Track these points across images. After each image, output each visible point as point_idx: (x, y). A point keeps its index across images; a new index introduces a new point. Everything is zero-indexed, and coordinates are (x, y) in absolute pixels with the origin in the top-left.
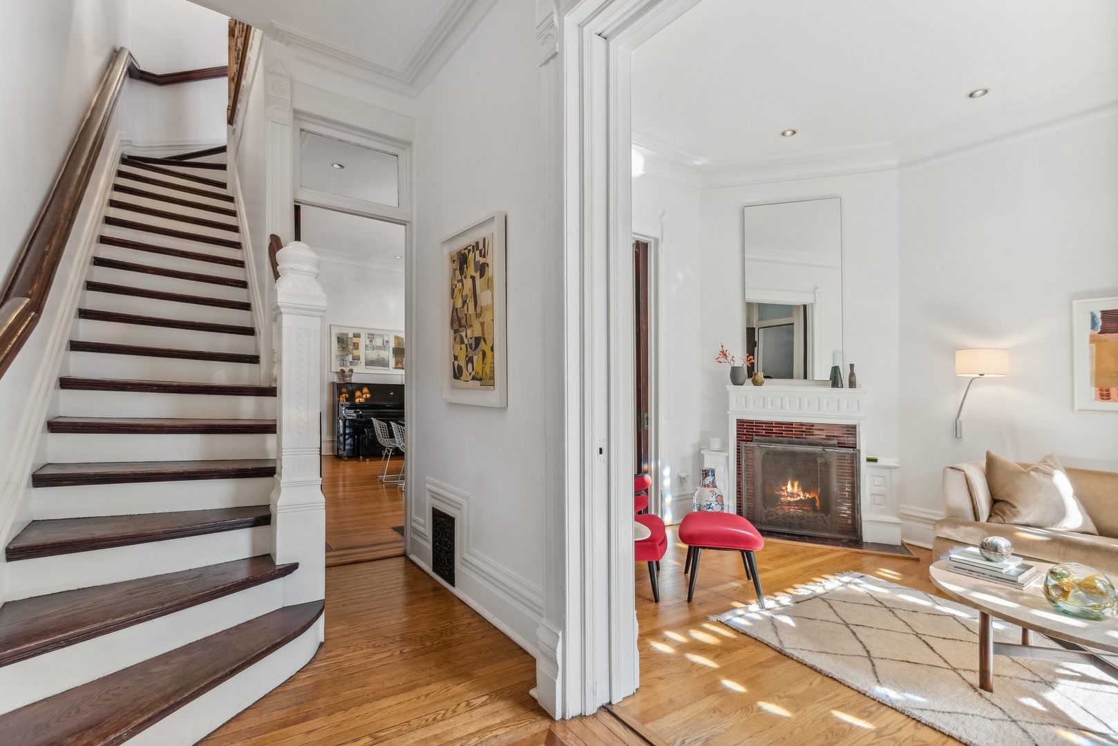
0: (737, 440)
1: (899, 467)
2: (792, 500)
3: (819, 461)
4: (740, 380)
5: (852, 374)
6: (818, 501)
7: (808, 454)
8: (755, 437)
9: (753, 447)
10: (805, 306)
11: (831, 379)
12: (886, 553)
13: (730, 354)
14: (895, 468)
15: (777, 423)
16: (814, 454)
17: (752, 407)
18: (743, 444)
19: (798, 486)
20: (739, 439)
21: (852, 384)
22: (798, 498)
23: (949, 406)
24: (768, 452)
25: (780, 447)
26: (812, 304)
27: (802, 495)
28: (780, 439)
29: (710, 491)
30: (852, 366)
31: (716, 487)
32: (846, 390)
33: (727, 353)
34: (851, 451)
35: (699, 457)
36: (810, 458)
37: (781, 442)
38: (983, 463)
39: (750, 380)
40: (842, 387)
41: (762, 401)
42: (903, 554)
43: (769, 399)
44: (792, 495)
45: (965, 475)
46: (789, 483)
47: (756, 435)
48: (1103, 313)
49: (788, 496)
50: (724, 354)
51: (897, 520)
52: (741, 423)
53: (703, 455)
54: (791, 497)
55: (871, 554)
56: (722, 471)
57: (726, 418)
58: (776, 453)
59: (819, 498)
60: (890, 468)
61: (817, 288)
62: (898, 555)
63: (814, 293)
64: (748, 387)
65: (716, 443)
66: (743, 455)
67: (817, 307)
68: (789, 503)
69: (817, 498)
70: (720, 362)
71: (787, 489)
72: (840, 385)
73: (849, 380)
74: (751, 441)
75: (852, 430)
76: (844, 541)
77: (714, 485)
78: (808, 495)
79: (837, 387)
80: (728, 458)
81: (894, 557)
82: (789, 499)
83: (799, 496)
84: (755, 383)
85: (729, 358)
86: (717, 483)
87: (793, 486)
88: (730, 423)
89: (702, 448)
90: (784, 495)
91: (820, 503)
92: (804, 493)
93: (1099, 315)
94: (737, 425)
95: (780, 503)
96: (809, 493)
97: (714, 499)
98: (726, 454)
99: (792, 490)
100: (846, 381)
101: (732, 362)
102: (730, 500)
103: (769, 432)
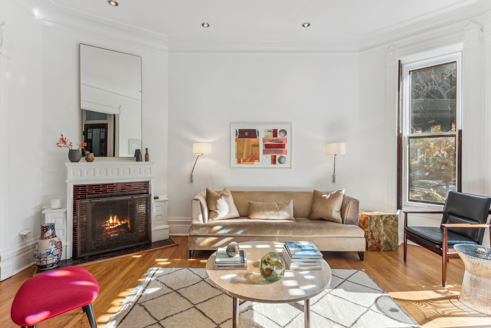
0: (74, 199)
1: (169, 200)
2: (113, 227)
3: (129, 204)
4: (77, 158)
5: (147, 154)
6: (129, 224)
7: (122, 201)
8: (87, 196)
9: (86, 203)
10: (114, 115)
11: (135, 156)
12: (164, 247)
13: (69, 140)
14: (167, 201)
15: (103, 185)
16: (127, 200)
17: (85, 176)
18: (78, 202)
19: (117, 219)
20: (75, 198)
21: (147, 159)
22: (117, 225)
23: (188, 168)
24: (97, 204)
25: (105, 200)
26: (118, 114)
27: (119, 223)
28: (105, 194)
29: (50, 242)
30: (147, 149)
31: (56, 236)
32: (144, 162)
33: (66, 140)
34: (146, 195)
35: (41, 216)
36: (123, 203)
37: (106, 197)
38: (205, 194)
39: (84, 158)
40: (142, 161)
41: (92, 171)
42: (172, 244)
43: (98, 170)
44: (113, 224)
45: (200, 202)
46: (111, 218)
47: (88, 194)
48: (239, 130)
49: (110, 226)
50: (63, 141)
51: (167, 226)
52: (77, 188)
53: (44, 215)
54: (112, 226)
55: (157, 250)
56: (61, 222)
57: (65, 186)
58: (102, 204)
59: (130, 222)
60: (165, 201)
61: (121, 106)
62: (169, 245)
63: (119, 108)
64: (83, 163)
65: (56, 204)
66: (79, 209)
67: (121, 116)
68: (111, 230)
69: (128, 222)
70: (60, 146)
71: (109, 222)
72: (140, 160)
73: (145, 157)
74: (85, 198)
75: (146, 184)
76: (142, 246)
77: (54, 235)
78: (123, 222)
79: (139, 161)
80: (66, 212)
81: (168, 247)
82: (111, 227)
83: (117, 224)
84: (88, 160)
85: (68, 144)
86: (57, 234)
87: (113, 219)
88: (68, 188)
89: (43, 208)
90: (108, 226)
91: (131, 225)
92: (120, 221)
93: (238, 131)
94: (74, 189)
95: (105, 231)
96: (124, 221)
97: (54, 246)
98: (65, 210)
99: (113, 221)
100: (143, 157)
101: (70, 147)
102: (68, 242)
103: (98, 191)
